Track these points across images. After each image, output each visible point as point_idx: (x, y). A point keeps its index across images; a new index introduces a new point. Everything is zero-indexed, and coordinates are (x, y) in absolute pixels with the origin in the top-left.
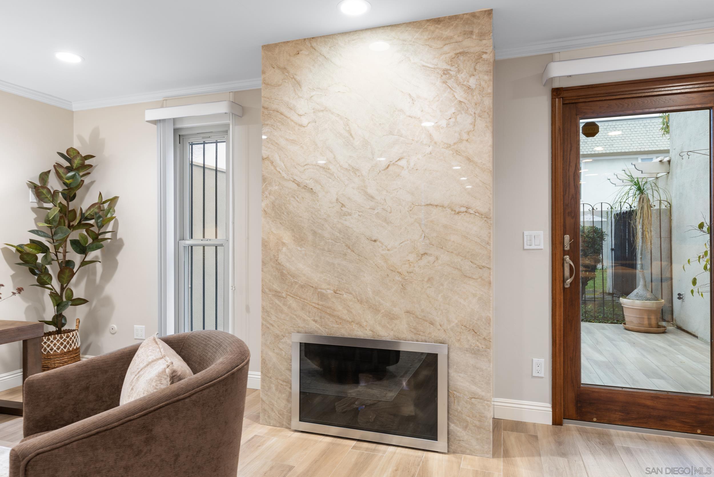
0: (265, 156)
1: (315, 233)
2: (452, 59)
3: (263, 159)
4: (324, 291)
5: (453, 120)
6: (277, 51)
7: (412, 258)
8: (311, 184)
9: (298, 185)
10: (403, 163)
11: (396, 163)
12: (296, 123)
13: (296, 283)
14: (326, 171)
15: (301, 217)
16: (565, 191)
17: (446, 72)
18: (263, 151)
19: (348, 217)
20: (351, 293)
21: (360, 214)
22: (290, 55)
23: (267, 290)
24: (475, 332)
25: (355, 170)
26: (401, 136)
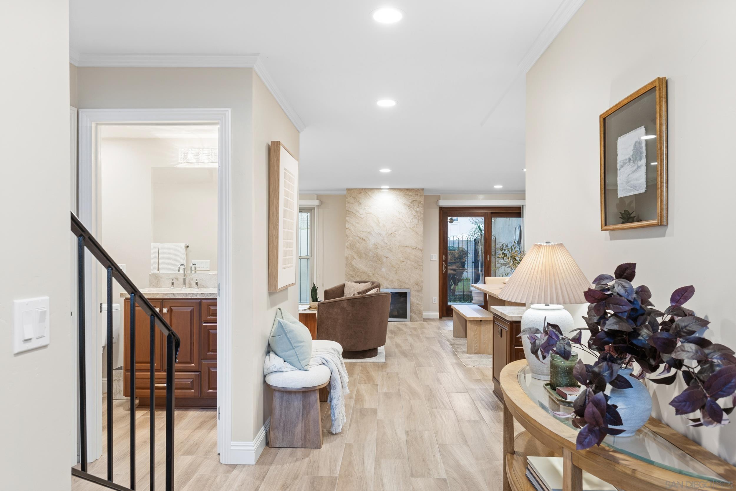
0: (347, 227)
1: (366, 255)
2: (412, 202)
5: (412, 220)
6: (352, 191)
7: (399, 263)
8: (365, 238)
9: (360, 238)
10: (396, 233)
12: (359, 217)
13: (359, 272)
14: (370, 234)
15: (361, 249)
16: (443, 241)
17: (410, 206)
18: (346, 226)
19: (378, 249)
21: (382, 248)
22: (357, 193)
23: (348, 274)
24: (418, 285)
25: (380, 234)
26: (396, 224)
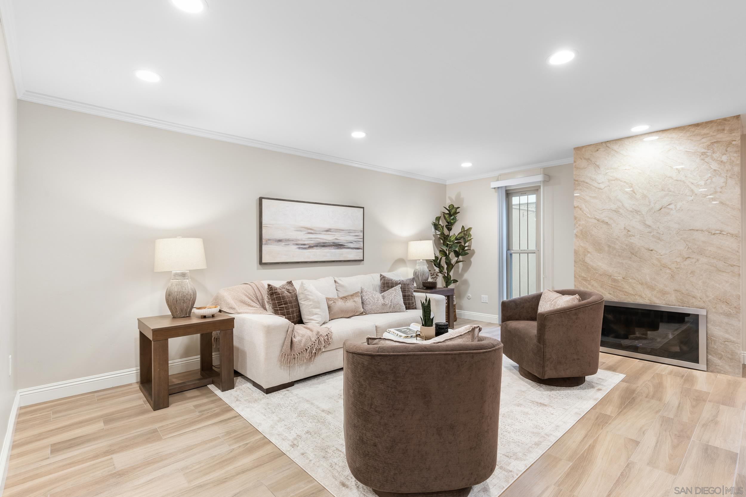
1: (609, 246)
2: (708, 146)
3: (575, 207)
4: (616, 278)
5: (709, 181)
7: (678, 260)
8: (607, 220)
9: (598, 220)
10: (672, 206)
11: (668, 207)
12: (596, 188)
13: (597, 273)
14: (617, 213)
15: (600, 238)
17: (704, 154)
19: (633, 237)
20: (634, 279)
21: (641, 235)
22: (592, 152)
23: (578, 277)
24: (727, 303)
25: (637, 212)
26: (670, 191)
